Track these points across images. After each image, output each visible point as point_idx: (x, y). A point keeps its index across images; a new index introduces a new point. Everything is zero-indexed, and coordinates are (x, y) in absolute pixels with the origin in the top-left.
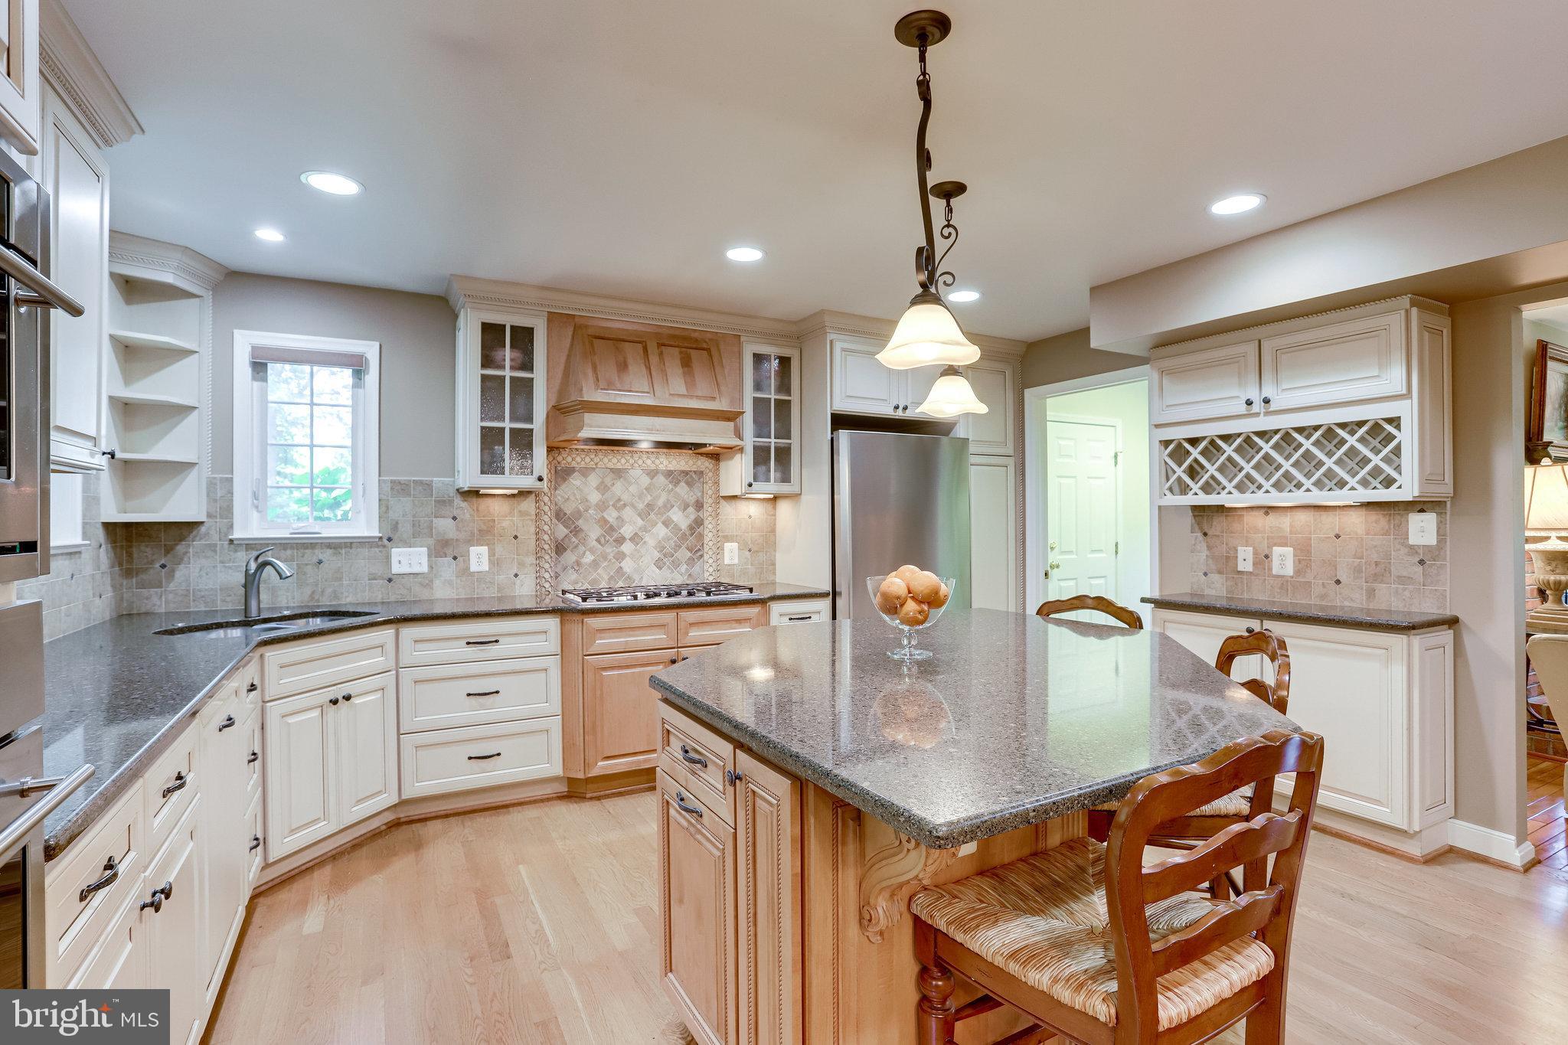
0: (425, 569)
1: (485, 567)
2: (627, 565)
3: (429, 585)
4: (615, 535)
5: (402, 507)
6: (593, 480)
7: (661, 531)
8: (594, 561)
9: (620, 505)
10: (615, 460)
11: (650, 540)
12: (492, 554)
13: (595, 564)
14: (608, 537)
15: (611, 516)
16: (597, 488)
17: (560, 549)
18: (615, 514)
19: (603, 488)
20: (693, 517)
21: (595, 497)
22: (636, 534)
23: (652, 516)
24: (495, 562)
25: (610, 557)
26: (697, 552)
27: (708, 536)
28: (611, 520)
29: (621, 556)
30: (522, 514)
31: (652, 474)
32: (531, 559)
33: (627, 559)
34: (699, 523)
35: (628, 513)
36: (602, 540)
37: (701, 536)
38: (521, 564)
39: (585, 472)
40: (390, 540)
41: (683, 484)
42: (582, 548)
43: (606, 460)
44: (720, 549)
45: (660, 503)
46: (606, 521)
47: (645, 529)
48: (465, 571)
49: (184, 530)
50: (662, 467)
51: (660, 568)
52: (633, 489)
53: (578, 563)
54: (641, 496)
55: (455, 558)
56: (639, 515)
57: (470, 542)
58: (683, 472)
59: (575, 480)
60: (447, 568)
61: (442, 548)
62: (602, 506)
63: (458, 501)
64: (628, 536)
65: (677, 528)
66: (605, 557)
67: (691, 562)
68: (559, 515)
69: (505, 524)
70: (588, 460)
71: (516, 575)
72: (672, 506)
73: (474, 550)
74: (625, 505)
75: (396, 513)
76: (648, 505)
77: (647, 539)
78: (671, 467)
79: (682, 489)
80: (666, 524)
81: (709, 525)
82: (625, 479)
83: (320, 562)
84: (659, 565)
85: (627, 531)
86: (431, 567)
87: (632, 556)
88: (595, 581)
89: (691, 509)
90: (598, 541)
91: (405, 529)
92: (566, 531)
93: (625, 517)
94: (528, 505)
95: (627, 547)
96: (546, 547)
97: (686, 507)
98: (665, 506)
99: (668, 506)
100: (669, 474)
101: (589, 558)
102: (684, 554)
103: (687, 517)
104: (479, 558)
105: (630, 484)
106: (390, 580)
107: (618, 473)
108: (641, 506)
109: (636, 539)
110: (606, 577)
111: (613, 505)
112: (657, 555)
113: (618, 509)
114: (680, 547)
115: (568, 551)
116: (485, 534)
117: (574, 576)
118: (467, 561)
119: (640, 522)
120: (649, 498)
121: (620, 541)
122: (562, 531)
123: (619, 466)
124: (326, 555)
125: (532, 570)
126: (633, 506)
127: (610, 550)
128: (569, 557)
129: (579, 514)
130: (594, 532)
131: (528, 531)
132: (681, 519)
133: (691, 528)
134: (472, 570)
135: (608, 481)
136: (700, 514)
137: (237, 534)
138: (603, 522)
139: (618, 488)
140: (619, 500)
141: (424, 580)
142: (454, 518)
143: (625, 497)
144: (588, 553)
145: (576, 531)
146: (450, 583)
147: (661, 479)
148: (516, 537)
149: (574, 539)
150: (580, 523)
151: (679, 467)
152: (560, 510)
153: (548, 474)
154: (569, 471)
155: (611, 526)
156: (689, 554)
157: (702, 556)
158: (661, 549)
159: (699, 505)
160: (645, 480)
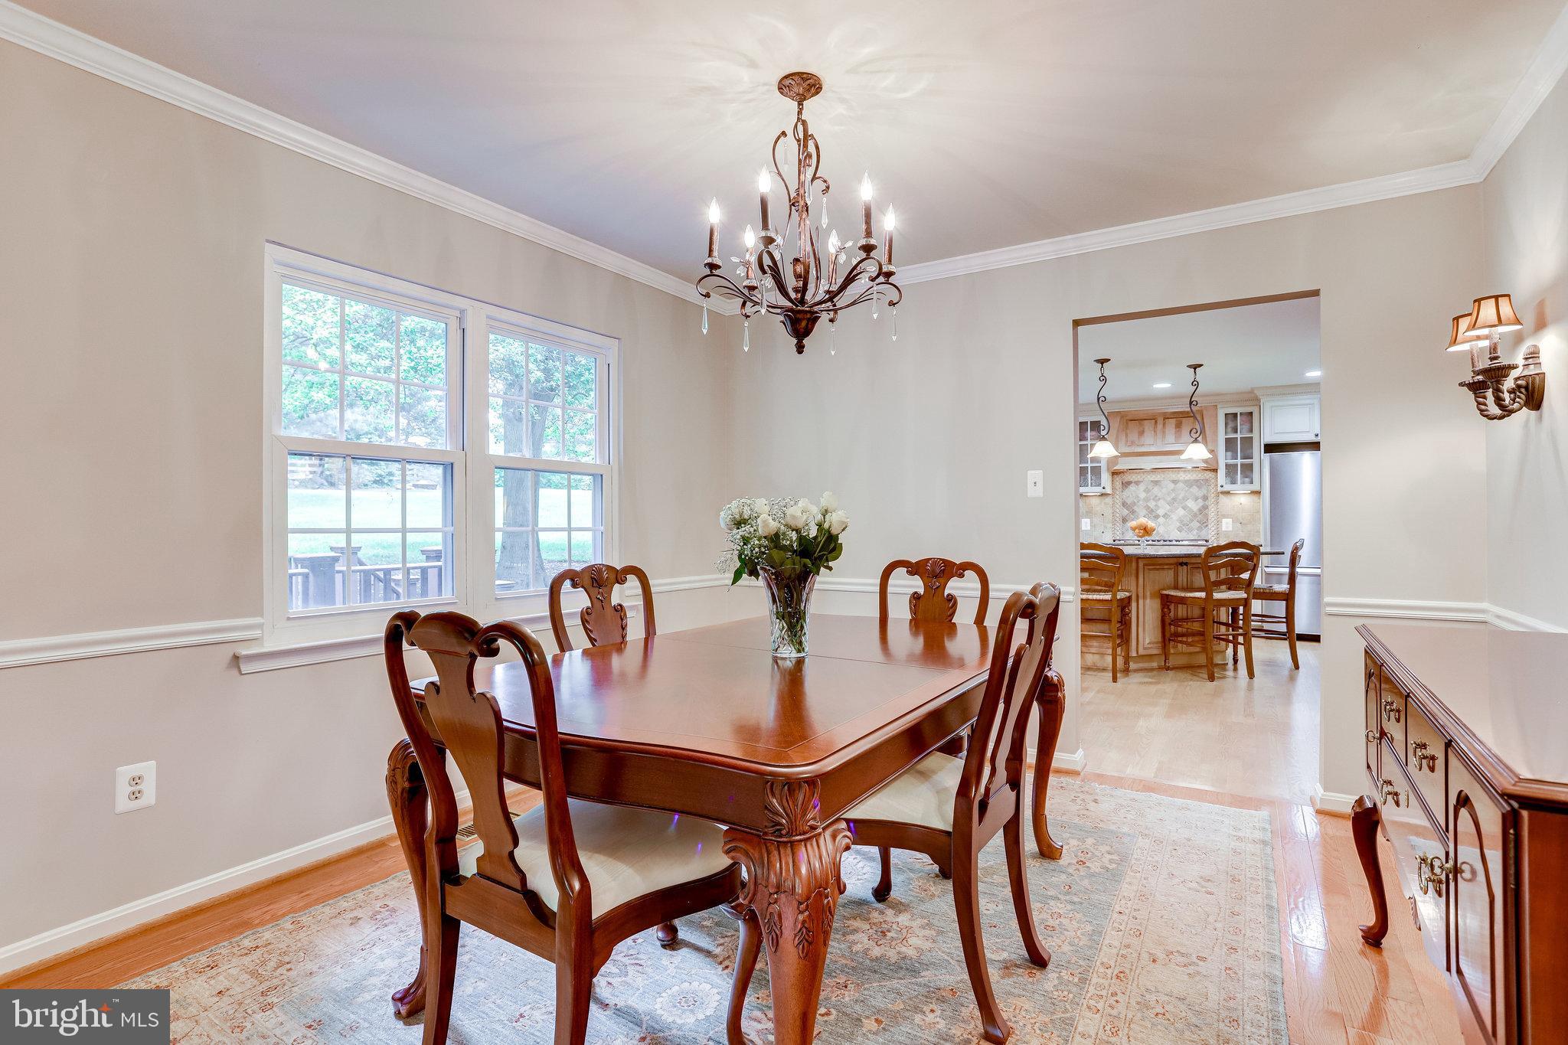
1: (1089, 528)
4: (1154, 514)
6: (1142, 487)
7: (1181, 512)
9: (1156, 499)
10: (1153, 477)
11: (1174, 517)
12: (1092, 521)
15: (1152, 504)
16: (1144, 491)
17: (1123, 520)
18: (1154, 503)
19: (1147, 491)
20: (1201, 504)
21: (1143, 495)
22: (1167, 513)
23: (1176, 504)
24: (1093, 525)
26: (1204, 524)
27: (1212, 514)
30: (1106, 504)
31: (1175, 482)
32: (1110, 525)
34: (1205, 507)
35: (1161, 503)
37: (1206, 515)
38: (1105, 527)
39: (1137, 483)
41: (1195, 486)
43: (1149, 477)
44: (1219, 523)
45: (1180, 497)
46: (1149, 507)
47: (1171, 511)
50: (1180, 478)
52: (1164, 490)
56: (1167, 504)
57: (1082, 517)
58: (1195, 479)
59: (1132, 488)
62: (1147, 500)
65: (1191, 510)
67: (1200, 529)
68: (1124, 504)
69: (1098, 509)
70: (1139, 477)
71: (1103, 533)
72: (1188, 499)
73: (1083, 521)
74: (1159, 499)
76: (1173, 499)
78: (1187, 478)
79: (1195, 490)
80: (1184, 508)
81: (1212, 508)
82: (1160, 486)
84: (1180, 530)
85: (1161, 512)
87: (1162, 524)
89: (1200, 500)
93: (1159, 505)
94: (1108, 500)
95: (1161, 520)
96: (1117, 519)
97: (1197, 499)
99: (1185, 499)
100: (1186, 482)
102: (1195, 524)
103: (1197, 504)
104: (1086, 523)
105: (1162, 488)
108: (1169, 499)
109: (1165, 516)
111: (1153, 499)
113: (1156, 501)
114: (1193, 520)
115: (1128, 521)
116: (1090, 513)
117: (1130, 532)
119: (1168, 507)
122: (1125, 512)
125: (1111, 528)
126: (1164, 499)
128: (1129, 524)
129: (1134, 504)
130: (1142, 512)
131: (1108, 512)
132: (1194, 506)
133: (1200, 510)
134: (1082, 529)
135: (1150, 487)
136: (1206, 502)
138: (1148, 507)
139: (1156, 490)
140: (1156, 496)
143: (1160, 495)
145: (1133, 512)
148: (1103, 514)
149: (1131, 515)
150: (1135, 508)
151: (1192, 478)
152: (1125, 502)
153: (1118, 484)
154: (1129, 483)
155: (1152, 510)
156: (1199, 525)
157: (1207, 526)
158: (1181, 522)
159: (1205, 498)
160: (1172, 486)
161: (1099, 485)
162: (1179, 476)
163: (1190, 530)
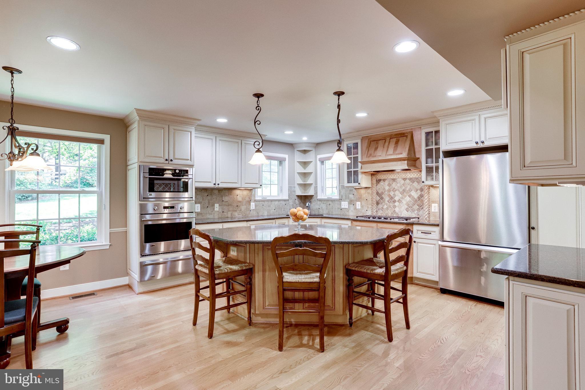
0: (347, 207)
1: (360, 208)
2: (397, 210)
3: (348, 211)
4: (393, 200)
5: (343, 191)
6: (387, 183)
7: (408, 199)
8: (387, 207)
9: (394, 190)
10: (393, 176)
11: (404, 202)
12: (361, 204)
13: (387, 209)
14: (391, 200)
15: (392, 194)
16: (388, 185)
17: (378, 203)
18: (393, 193)
19: (389, 185)
20: (419, 194)
21: (387, 188)
22: (399, 199)
23: (405, 193)
24: (362, 206)
25: (392, 207)
26: (421, 207)
27: (426, 201)
28: (392, 195)
29: (395, 207)
30: (368, 193)
31: (405, 179)
32: (370, 206)
33: (397, 208)
34: (422, 196)
35: (397, 193)
36: (389, 201)
37: (422, 201)
38: (368, 207)
39: (384, 180)
40: (341, 200)
41: (416, 182)
42: (383, 204)
43: (390, 176)
44: (430, 206)
45: (407, 189)
46: (390, 195)
47: (402, 198)
48: (355, 208)
49: (311, 196)
50: (408, 177)
51: (407, 211)
52: (398, 185)
53: (382, 208)
54: (401, 187)
55: (353, 205)
56: (400, 193)
57: (357, 201)
58: (416, 178)
59: (382, 183)
60: (352, 207)
61: (352, 203)
62: (389, 191)
63: (354, 190)
64: (397, 200)
65: (413, 197)
66: (390, 206)
67: (418, 210)
68: (377, 193)
69: (364, 196)
70: (385, 176)
71: (367, 210)
72: (412, 190)
73: (357, 203)
74: (396, 190)
75: (342, 194)
76: (404, 190)
77: (403, 201)
78: (411, 177)
79: (415, 184)
80: (410, 196)
81: (426, 197)
82: (396, 182)
83: (330, 204)
84: (407, 210)
85: (397, 198)
86: (349, 207)
87: (398, 206)
88: (387, 214)
89: (419, 191)
90: (388, 201)
91: (344, 197)
92: (379, 198)
93: (396, 194)
94: (369, 191)
95: (397, 204)
96: (374, 203)
97: (417, 190)
98: (409, 190)
99: (410, 190)
100: (410, 179)
101: (385, 207)
102: (416, 207)
103: (417, 194)
104: (358, 205)
105: (398, 183)
106: (341, 209)
107: (394, 180)
108: (401, 190)
109: (399, 201)
110: (390, 213)
111: (392, 190)
112: (406, 207)
114: (415, 204)
115: (380, 204)
116: (360, 199)
117: (381, 212)
118: (356, 206)
119: (401, 196)
120: (404, 187)
121: (395, 202)
122: (378, 198)
123: (394, 178)
124: (331, 203)
125: (371, 209)
126: (399, 190)
127: (392, 204)
128: (380, 206)
129: (382, 193)
130: (387, 199)
131: (369, 198)
132: (415, 195)
133: (419, 198)
134: (357, 208)
135: (391, 183)
136: (422, 193)
137: (318, 198)
138: (389, 195)
139: (394, 185)
140: (394, 188)
141: (348, 210)
142: (353, 194)
143: (396, 188)
144: (385, 205)
145: (382, 198)
146: (352, 211)
147: (408, 181)
148: (367, 200)
149: (381, 201)
150: (383, 196)
151: (414, 176)
152: (378, 192)
153: (374, 181)
154: (380, 180)
155: (392, 197)
156: (418, 207)
157: (423, 208)
158: (408, 205)
159: (422, 190)
160: (403, 182)
161: (358, 182)
162: (407, 175)
163: (413, 211)
